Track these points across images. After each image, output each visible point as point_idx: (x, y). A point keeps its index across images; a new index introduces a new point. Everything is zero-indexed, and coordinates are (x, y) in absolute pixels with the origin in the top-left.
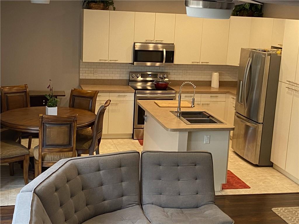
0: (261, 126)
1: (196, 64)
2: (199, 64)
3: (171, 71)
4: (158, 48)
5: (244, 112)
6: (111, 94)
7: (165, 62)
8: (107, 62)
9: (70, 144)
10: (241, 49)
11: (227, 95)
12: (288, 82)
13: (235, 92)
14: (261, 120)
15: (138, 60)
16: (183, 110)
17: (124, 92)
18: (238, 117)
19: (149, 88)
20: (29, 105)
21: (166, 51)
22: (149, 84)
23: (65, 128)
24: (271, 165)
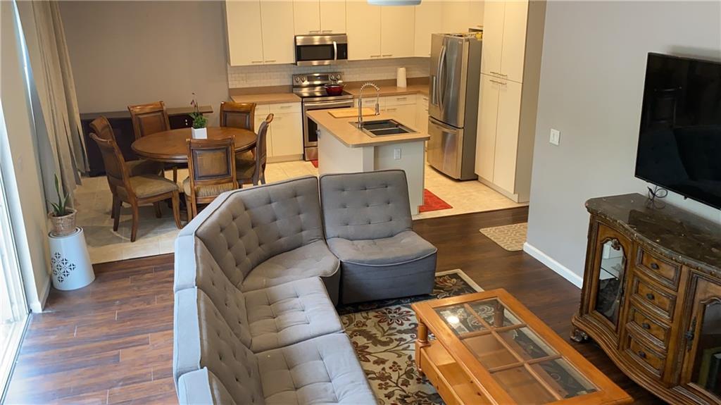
0: (461, 132)
1: (376, 58)
2: (379, 58)
3: (344, 70)
4: (325, 41)
5: (439, 115)
6: (271, 106)
7: (337, 59)
8: (262, 64)
9: (228, 173)
10: (432, 35)
11: (418, 96)
12: (492, 74)
13: (427, 91)
14: (461, 124)
15: (302, 58)
16: (365, 119)
17: (288, 102)
18: (433, 122)
19: (318, 94)
20: (169, 127)
21: (337, 45)
22: (318, 89)
23: (220, 154)
24: (475, 178)
